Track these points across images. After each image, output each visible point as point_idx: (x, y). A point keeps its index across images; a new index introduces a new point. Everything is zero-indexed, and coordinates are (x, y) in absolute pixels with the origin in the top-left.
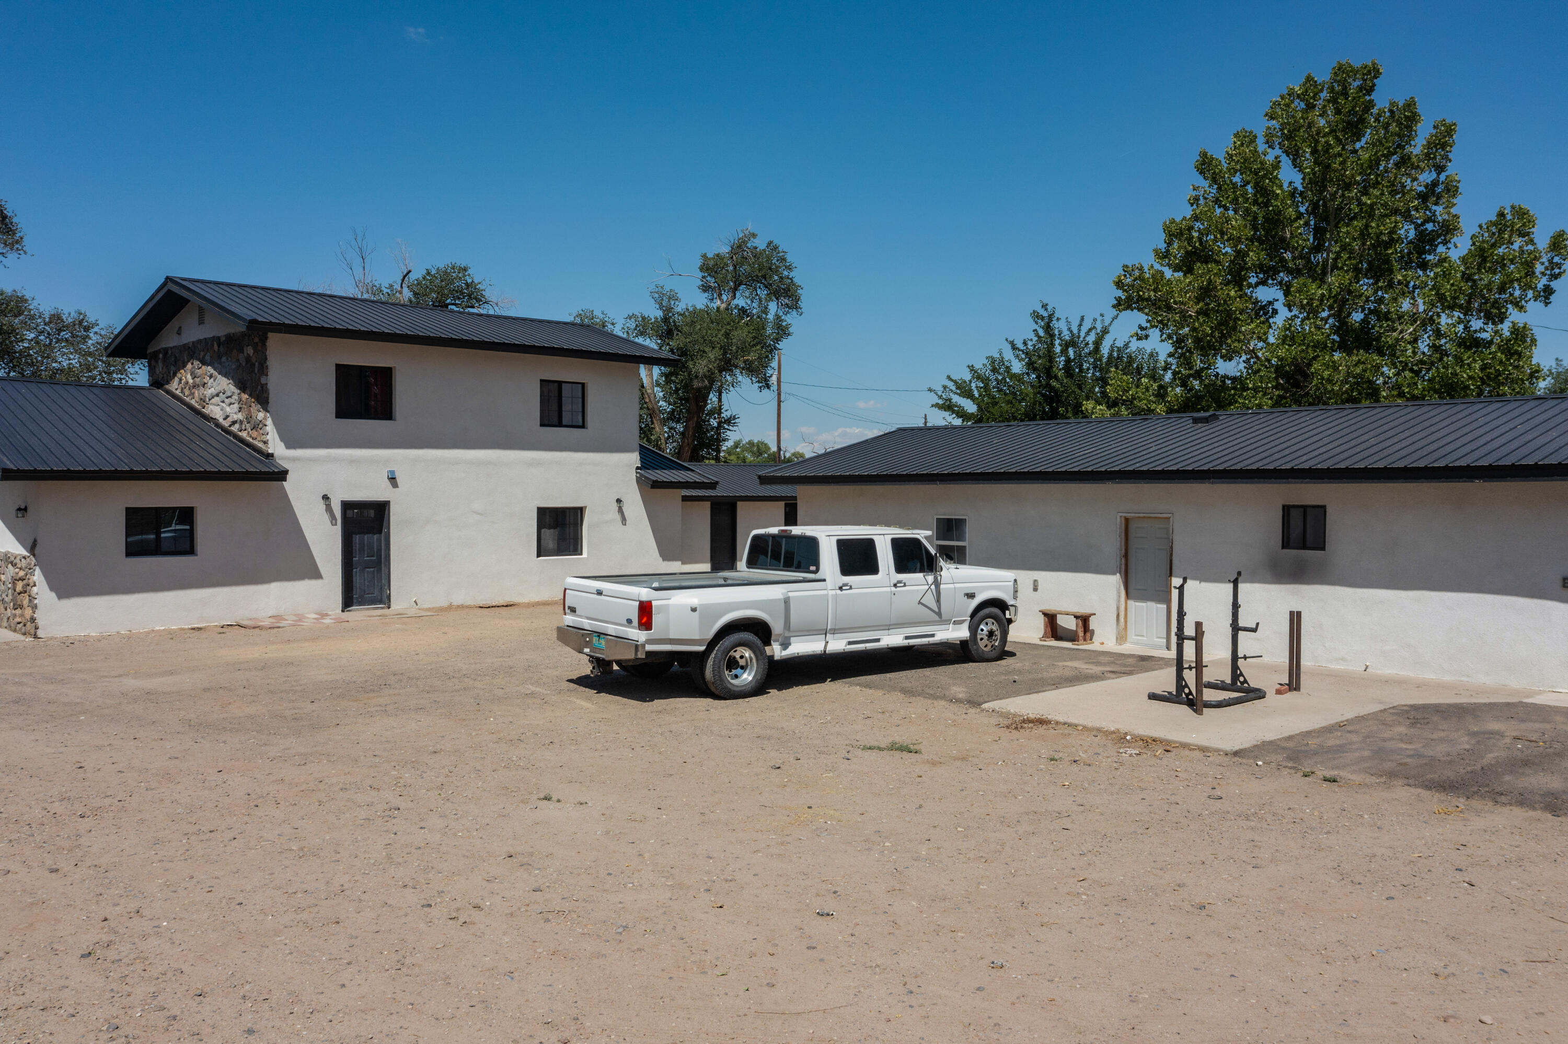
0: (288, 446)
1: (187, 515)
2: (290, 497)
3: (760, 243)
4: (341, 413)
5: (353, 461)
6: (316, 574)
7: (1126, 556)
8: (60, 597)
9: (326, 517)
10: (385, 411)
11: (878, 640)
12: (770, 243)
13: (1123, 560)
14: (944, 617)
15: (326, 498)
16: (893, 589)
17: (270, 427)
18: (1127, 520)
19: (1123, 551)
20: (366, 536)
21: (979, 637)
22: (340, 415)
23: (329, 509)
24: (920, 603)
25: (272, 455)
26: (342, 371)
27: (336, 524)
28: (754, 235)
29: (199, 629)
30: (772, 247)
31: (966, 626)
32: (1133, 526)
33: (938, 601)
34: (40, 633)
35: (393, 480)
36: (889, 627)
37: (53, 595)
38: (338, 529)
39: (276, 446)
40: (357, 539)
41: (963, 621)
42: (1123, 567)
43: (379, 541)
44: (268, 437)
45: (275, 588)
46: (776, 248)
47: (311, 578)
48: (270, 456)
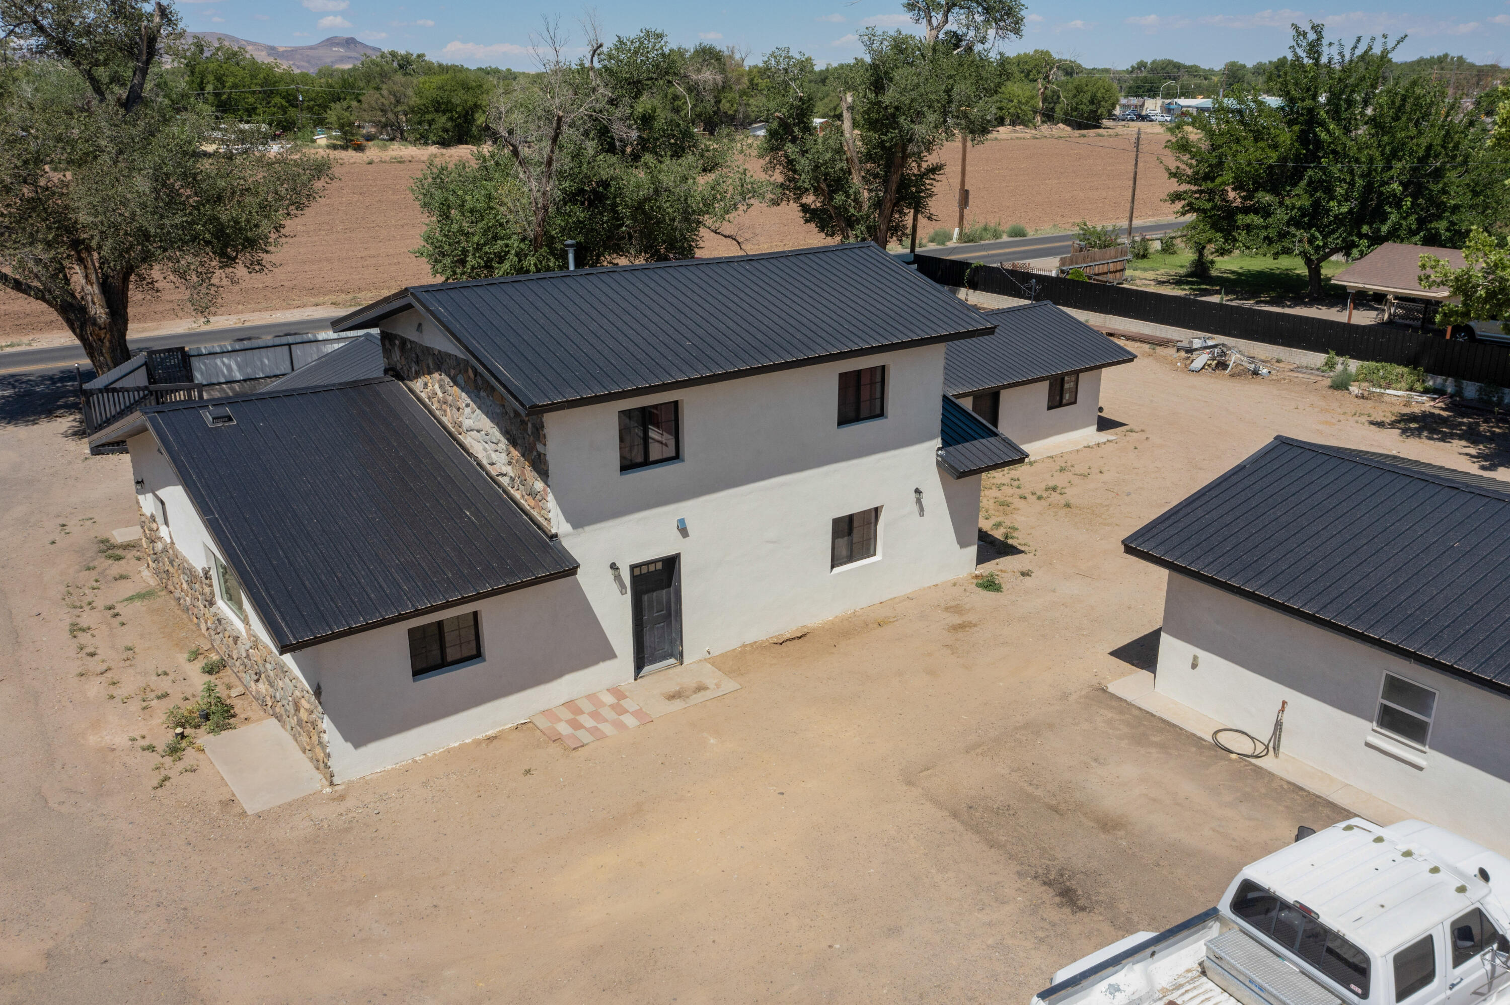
0: (574, 526)
1: (473, 623)
5: (640, 519)
6: (611, 655)
8: (357, 746)
9: (615, 587)
10: (673, 452)
15: (613, 566)
17: (551, 502)
20: (655, 594)
22: (623, 468)
23: (618, 578)
25: (556, 535)
26: (624, 417)
27: (626, 593)
29: (493, 737)
34: (336, 780)
35: (683, 531)
38: (628, 596)
39: (559, 523)
43: (669, 594)
44: (550, 513)
45: (564, 681)
47: (604, 659)
48: (554, 537)
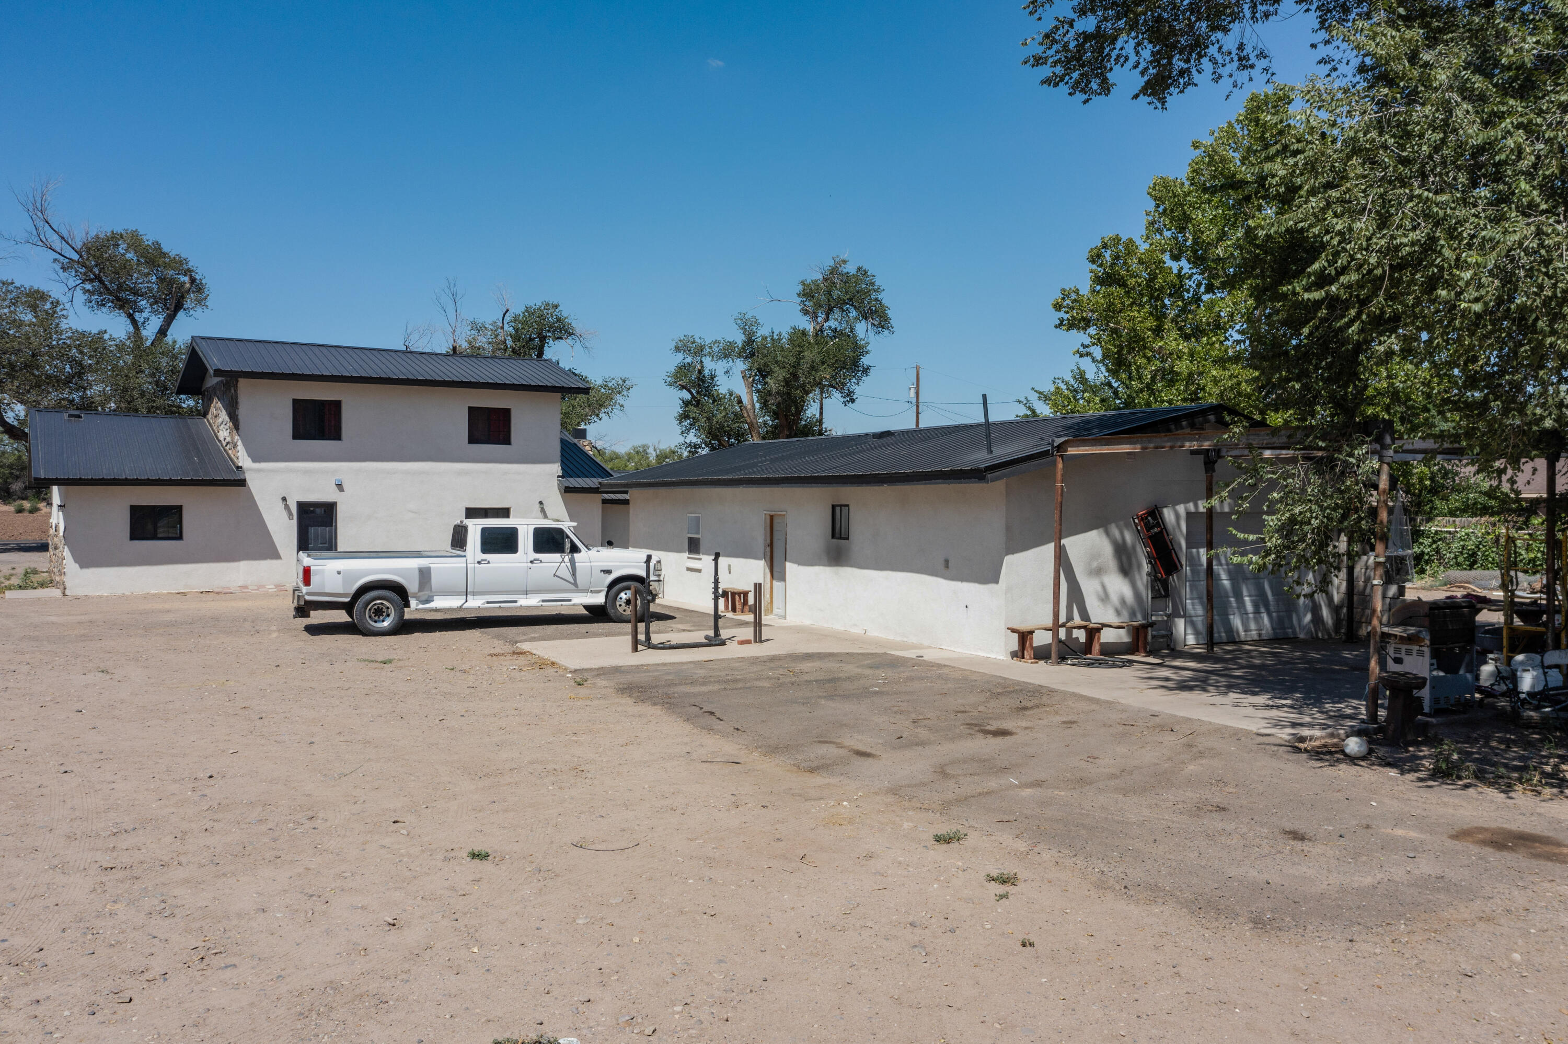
0: (255, 460)
1: (177, 511)
2: (256, 498)
3: (851, 269)
4: (297, 436)
5: (306, 472)
6: (276, 556)
7: (771, 545)
8: (81, 567)
9: (285, 514)
10: (336, 435)
11: (516, 602)
12: (859, 269)
13: (768, 549)
14: (580, 587)
15: (284, 499)
16: (530, 565)
17: (240, 446)
18: (772, 517)
19: (768, 541)
20: (318, 528)
21: (618, 604)
22: (295, 437)
23: (287, 507)
24: (555, 575)
25: (241, 467)
26: (298, 404)
27: (293, 519)
28: (845, 262)
29: (184, 594)
30: (863, 272)
31: (603, 595)
32: (776, 521)
33: (574, 574)
34: (67, 592)
35: (340, 486)
36: (527, 592)
37: (77, 565)
38: (295, 522)
39: (243, 459)
40: (312, 530)
41: (599, 592)
42: (768, 554)
43: (331, 532)
44: (239, 454)
45: (244, 565)
46: (866, 272)
47: (272, 558)
48: (239, 468)
